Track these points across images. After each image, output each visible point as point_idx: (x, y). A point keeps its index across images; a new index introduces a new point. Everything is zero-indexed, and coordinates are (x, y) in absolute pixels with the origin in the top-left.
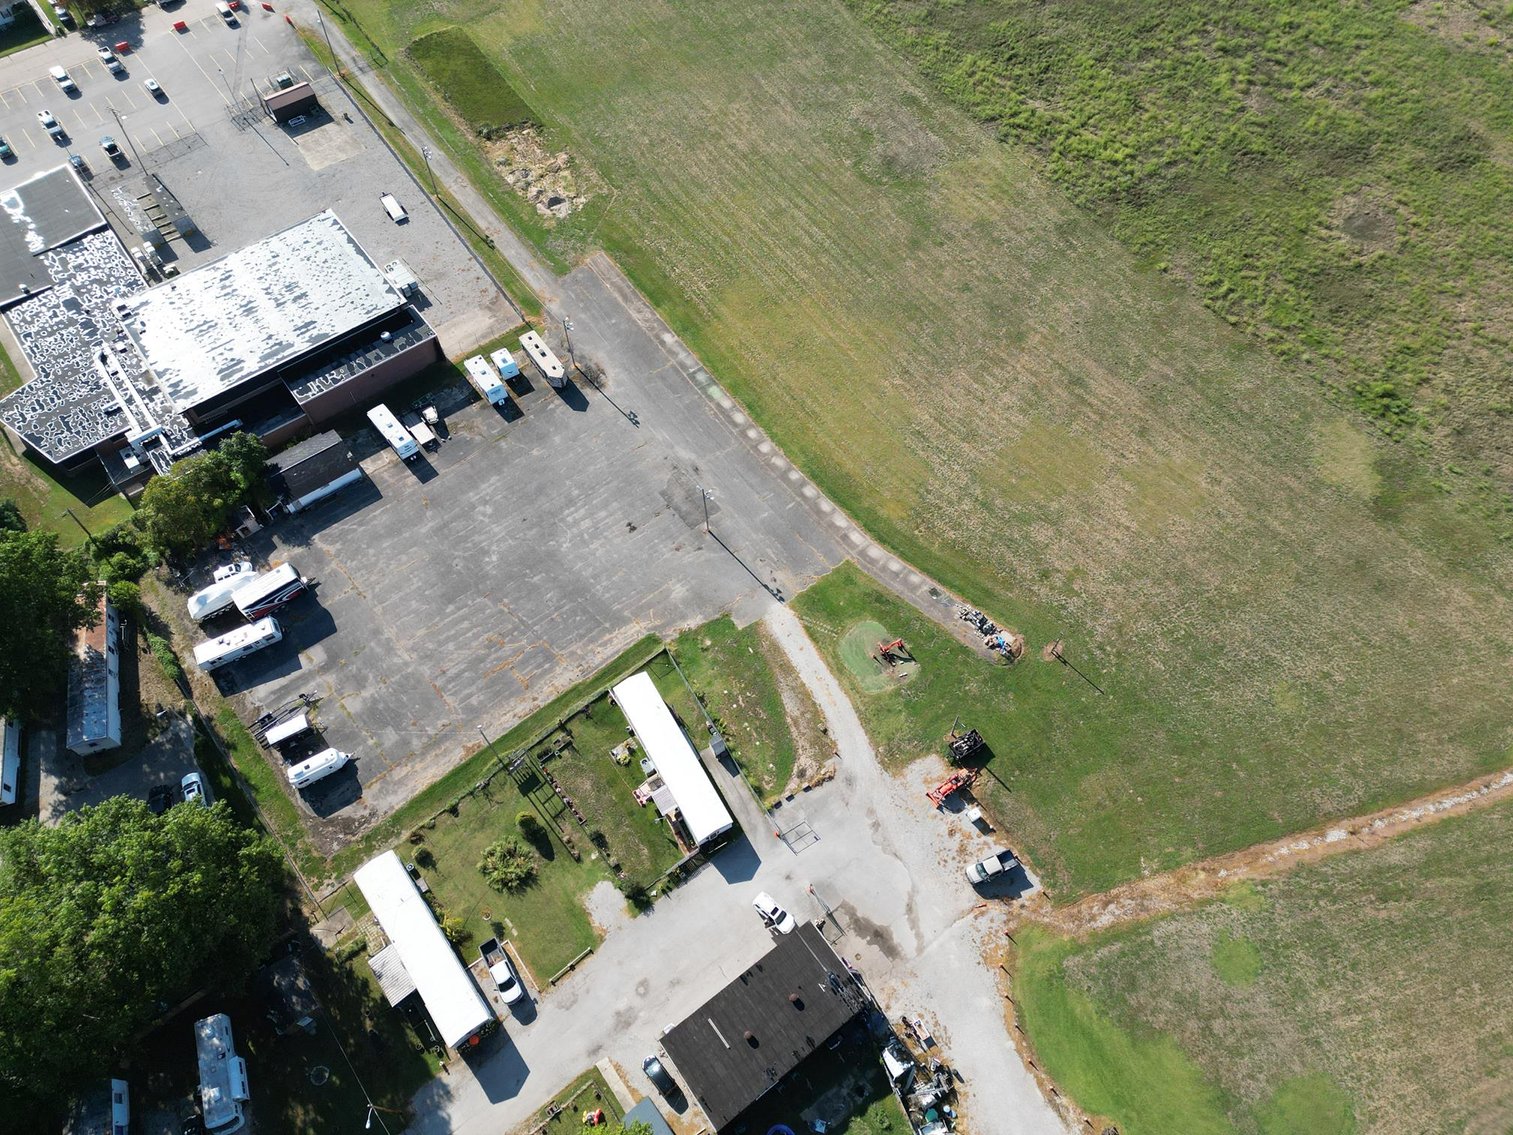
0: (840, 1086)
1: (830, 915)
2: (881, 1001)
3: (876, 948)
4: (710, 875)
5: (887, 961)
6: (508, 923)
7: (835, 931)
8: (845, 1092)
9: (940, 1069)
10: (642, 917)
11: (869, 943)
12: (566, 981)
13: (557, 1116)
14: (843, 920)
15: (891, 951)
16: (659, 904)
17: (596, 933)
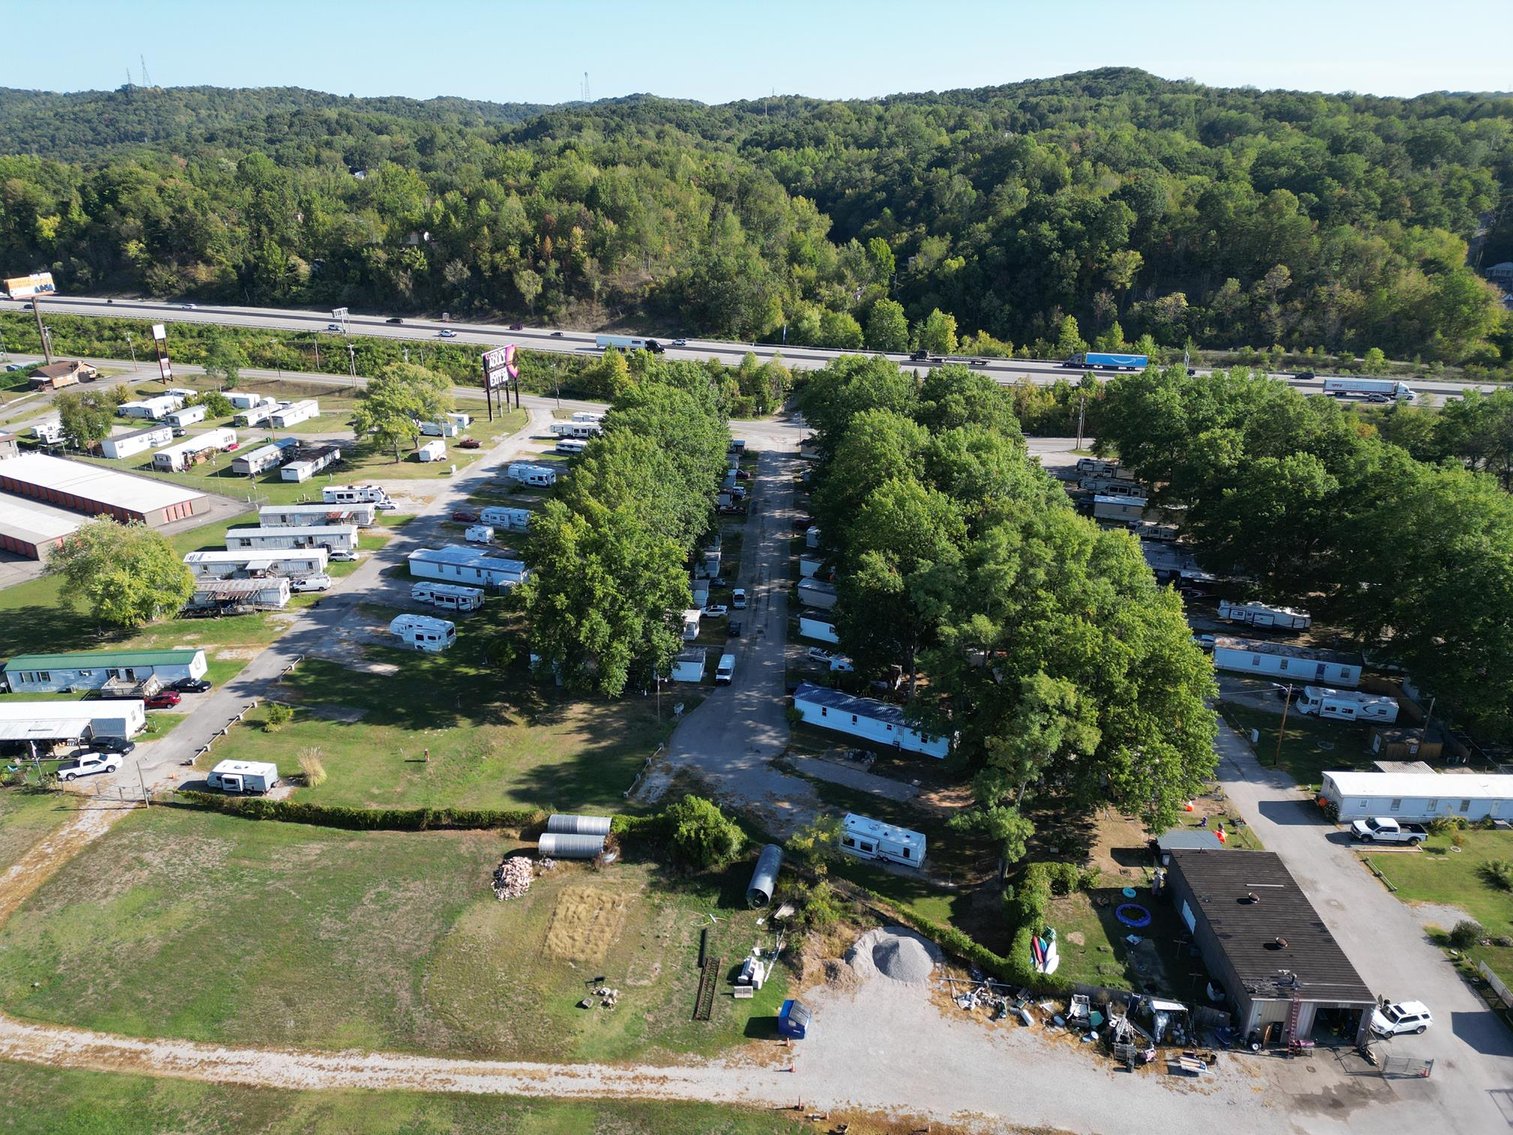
0: (1163, 978)
1: (1380, 1075)
2: (1243, 1057)
3: (1319, 1091)
4: (1472, 1004)
5: (1296, 1092)
6: (1441, 858)
7: (1355, 1067)
8: (1157, 978)
9: (1141, 1060)
10: (1424, 934)
11: (1326, 1089)
12: (1363, 867)
13: (1232, 823)
14: (1370, 1083)
15: (1306, 1102)
16: (1440, 952)
17: (1414, 901)
